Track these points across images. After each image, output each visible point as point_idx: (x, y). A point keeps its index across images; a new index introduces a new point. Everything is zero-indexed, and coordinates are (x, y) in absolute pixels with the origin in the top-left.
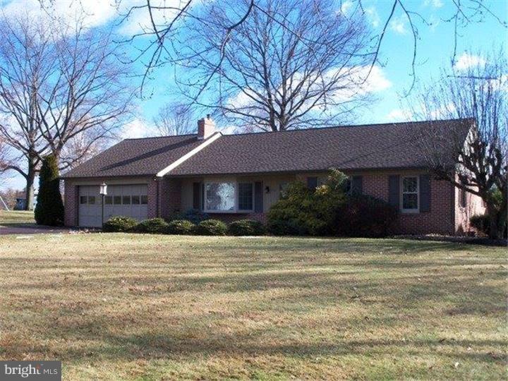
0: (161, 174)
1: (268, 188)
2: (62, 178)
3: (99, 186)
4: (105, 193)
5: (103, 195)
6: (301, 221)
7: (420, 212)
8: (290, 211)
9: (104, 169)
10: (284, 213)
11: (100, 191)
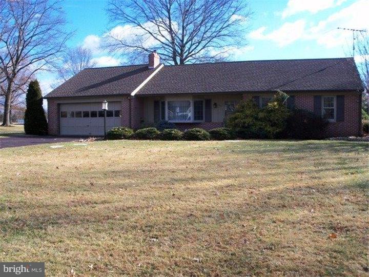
0: (133, 94)
1: (215, 104)
2: (45, 98)
3: (101, 103)
4: (107, 109)
5: (105, 110)
6: (260, 128)
7: (337, 121)
8: (249, 121)
9: (80, 91)
10: (244, 123)
11: (102, 107)
